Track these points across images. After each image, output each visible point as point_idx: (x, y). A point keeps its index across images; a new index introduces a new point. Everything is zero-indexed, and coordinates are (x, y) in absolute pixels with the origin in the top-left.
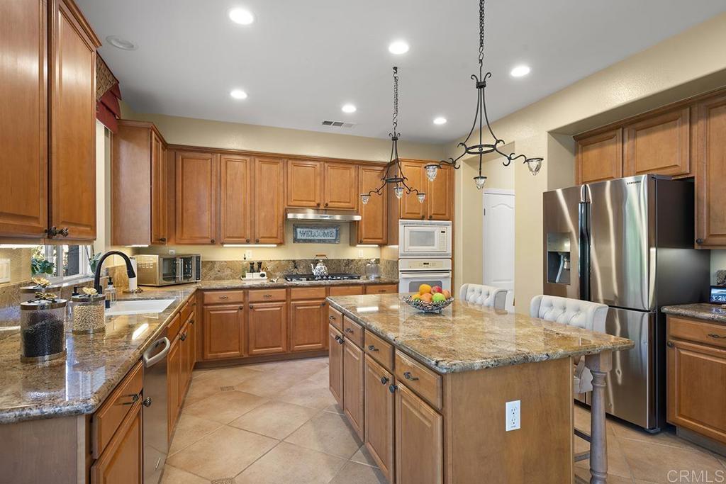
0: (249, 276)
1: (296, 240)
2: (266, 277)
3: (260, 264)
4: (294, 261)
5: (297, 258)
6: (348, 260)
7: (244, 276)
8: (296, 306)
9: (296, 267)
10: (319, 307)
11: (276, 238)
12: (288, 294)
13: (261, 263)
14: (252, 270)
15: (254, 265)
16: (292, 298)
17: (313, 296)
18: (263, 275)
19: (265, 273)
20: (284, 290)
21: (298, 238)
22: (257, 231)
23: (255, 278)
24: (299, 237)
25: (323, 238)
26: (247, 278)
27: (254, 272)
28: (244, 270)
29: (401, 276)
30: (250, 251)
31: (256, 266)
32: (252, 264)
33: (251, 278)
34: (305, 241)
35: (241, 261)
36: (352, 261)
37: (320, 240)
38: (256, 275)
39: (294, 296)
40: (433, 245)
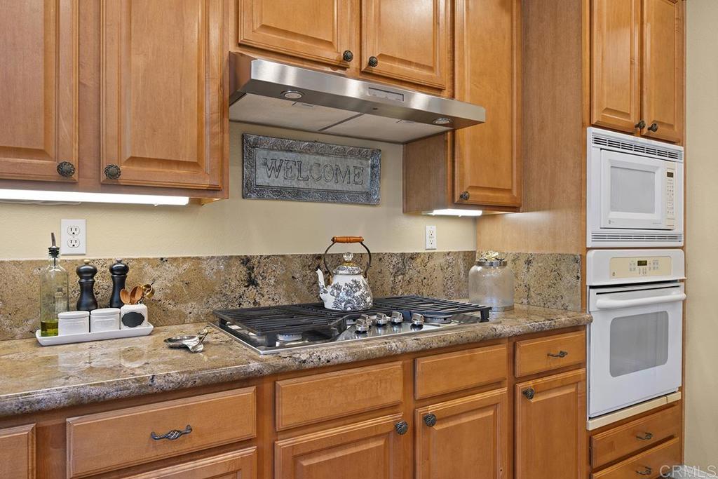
0: (71, 323)
1: (250, 190)
2: (146, 327)
3: (120, 273)
4: (246, 261)
5: (256, 250)
6: (403, 254)
7: (49, 327)
8: (297, 455)
9: (251, 282)
10: (381, 443)
11: (195, 165)
12: (266, 406)
13: (125, 270)
14: (87, 299)
15: (98, 279)
16: (282, 423)
17: (361, 401)
18: (133, 320)
19: (140, 308)
20: (249, 392)
21: (260, 181)
22: (110, 128)
23: (98, 331)
24: (263, 177)
25: (332, 186)
26: (64, 333)
27: (96, 305)
28: (49, 301)
29: (598, 301)
30: (78, 222)
31: (103, 283)
32: (87, 274)
33: (83, 333)
34: (281, 193)
35: (39, 264)
36: (413, 257)
37: (328, 192)
38: (105, 320)
39: (288, 413)
40: (651, 211)
